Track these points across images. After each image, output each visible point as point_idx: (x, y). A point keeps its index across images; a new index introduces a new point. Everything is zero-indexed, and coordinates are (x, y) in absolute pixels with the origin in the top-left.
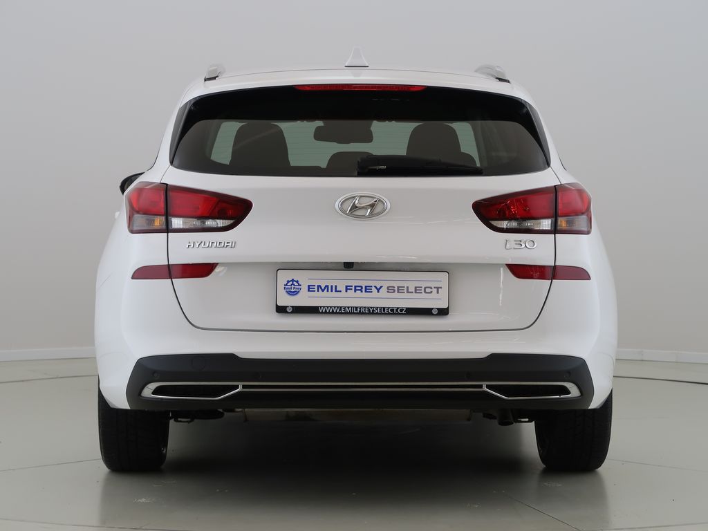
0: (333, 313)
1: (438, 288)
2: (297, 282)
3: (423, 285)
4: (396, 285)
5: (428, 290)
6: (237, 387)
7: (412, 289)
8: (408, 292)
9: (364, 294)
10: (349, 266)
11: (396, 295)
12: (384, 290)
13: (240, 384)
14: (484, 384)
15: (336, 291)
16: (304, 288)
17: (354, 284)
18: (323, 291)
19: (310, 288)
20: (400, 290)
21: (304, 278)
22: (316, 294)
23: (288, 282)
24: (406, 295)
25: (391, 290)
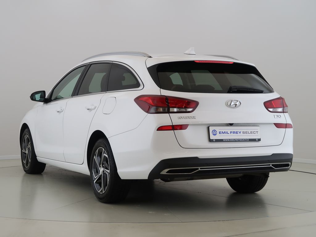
0: (227, 141)
1: (257, 132)
2: (216, 130)
3: (253, 131)
4: (245, 131)
5: (254, 133)
6: (198, 169)
7: (250, 132)
8: (249, 133)
9: (236, 134)
10: (231, 125)
11: (245, 134)
12: (241, 133)
13: (199, 168)
14: (271, 164)
15: (228, 133)
16: (218, 133)
17: (233, 131)
18: (224, 133)
19: (220, 133)
20: (246, 133)
21: (218, 129)
22: (222, 135)
23: (213, 130)
24: (248, 134)
25: (243, 133)
